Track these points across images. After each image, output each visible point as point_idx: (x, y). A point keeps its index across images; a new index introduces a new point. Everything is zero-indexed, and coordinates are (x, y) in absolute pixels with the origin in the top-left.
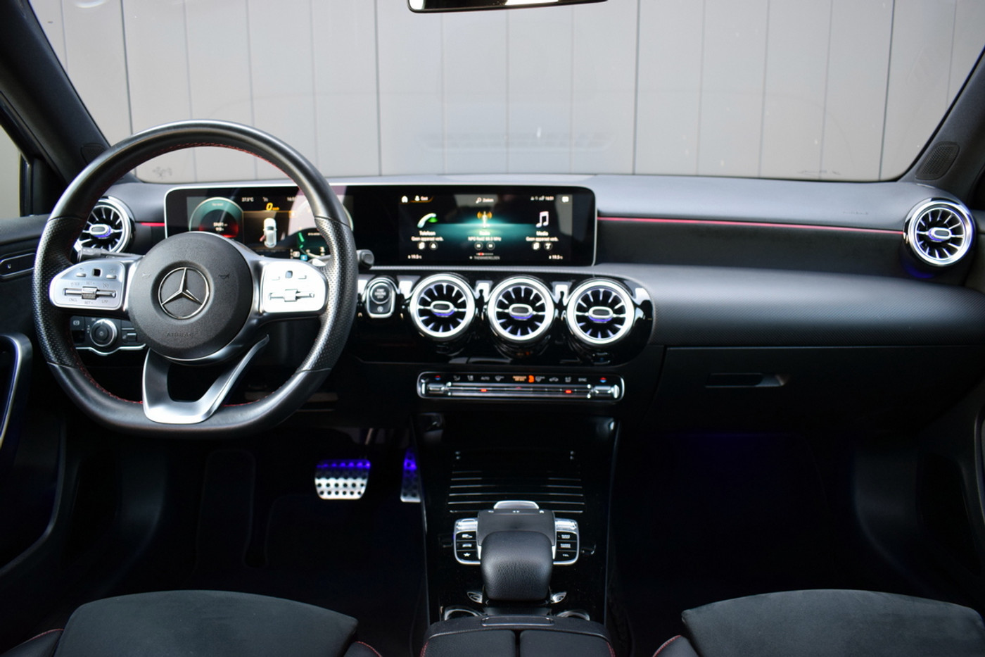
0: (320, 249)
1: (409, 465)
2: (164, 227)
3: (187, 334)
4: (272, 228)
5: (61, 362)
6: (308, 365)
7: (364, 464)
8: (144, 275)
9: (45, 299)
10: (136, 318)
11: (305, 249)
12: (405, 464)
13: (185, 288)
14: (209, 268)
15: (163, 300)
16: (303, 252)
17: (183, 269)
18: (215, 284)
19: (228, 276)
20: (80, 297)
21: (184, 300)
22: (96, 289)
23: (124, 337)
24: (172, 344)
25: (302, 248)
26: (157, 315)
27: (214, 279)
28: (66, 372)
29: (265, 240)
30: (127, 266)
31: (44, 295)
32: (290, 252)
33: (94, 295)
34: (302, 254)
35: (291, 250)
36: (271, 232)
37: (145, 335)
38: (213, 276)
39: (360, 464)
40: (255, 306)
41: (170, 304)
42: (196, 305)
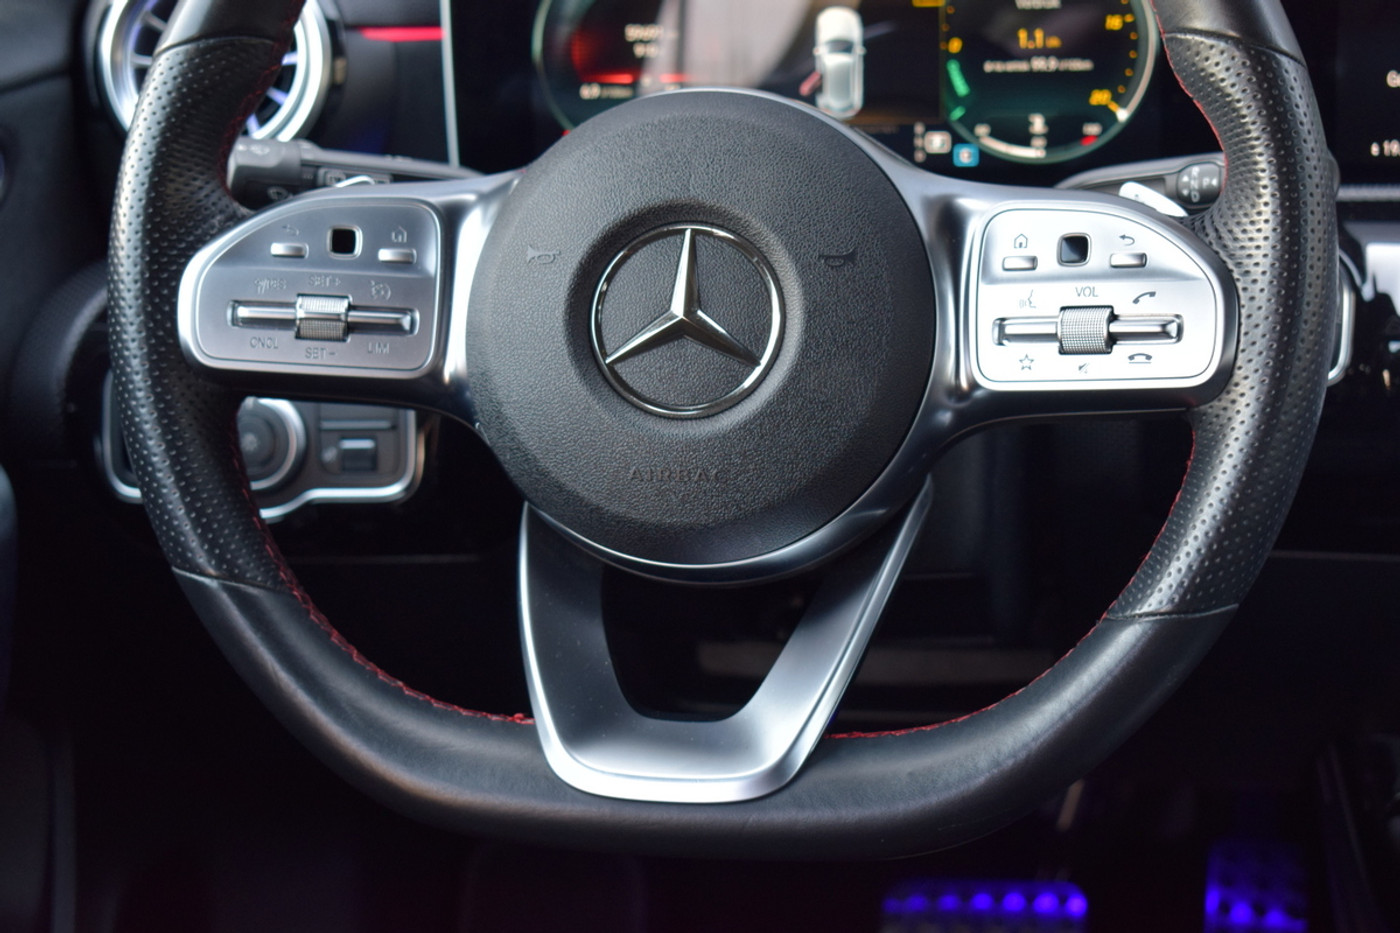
0: (1029, 124)
1: (1225, 907)
2: (437, 47)
3: (705, 471)
4: (844, 46)
5: (229, 572)
6: (1161, 592)
7: (1063, 900)
8: (531, 253)
9: (161, 341)
10: (508, 411)
11: (970, 122)
12: (1212, 901)
13: (693, 300)
14: (778, 230)
15: (608, 348)
16: (963, 132)
17: (683, 232)
18: (808, 289)
19: (850, 258)
20: (292, 334)
21: (691, 347)
22: (345, 304)
23: (330, 455)
24: (644, 508)
25: (961, 120)
26: (592, 401)
27: (803, 271)
28: (246, 604)
29: (818, 89)
30: (452, 218)
31: (159, 325)
32: (911, 135)
33: (341, 325)
34: (957, 140)
35: (919, 129)
36: (842, 59)
37: (544, 474)
38: (797, 259)
39: (1046, 902)
40: (945, 365)
41: (636, 360)
42: (735, 365)
